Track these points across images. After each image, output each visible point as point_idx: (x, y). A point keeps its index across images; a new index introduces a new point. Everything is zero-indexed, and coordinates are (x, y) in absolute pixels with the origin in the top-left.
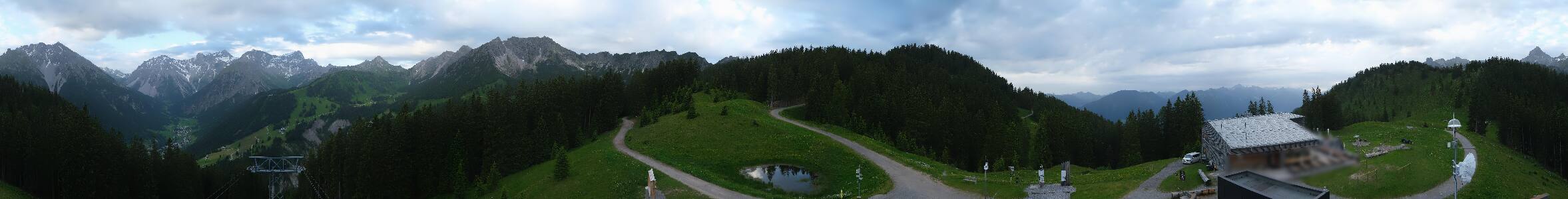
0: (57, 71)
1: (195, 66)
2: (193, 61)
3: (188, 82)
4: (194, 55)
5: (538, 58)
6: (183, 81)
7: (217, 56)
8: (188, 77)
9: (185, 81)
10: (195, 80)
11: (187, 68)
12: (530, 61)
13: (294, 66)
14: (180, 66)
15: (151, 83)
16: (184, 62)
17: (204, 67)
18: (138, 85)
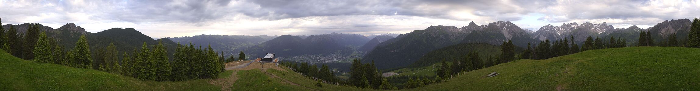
0: (509, 32)
1: (562, 29)
2: (561, 27)
3: (559, 36)
4: (562, 24)
5: (680, 29)
6: (557, 35)
7: (572, 25)
8: (559, 34)
9: (558, 35)
10: (562, 35)
11: (559, 30)
12: (676, 30)
13: (603, 28)
14: (556, 29)
15: (545, 36)
16: (557, 27)
17: (566, 29)
18: (539, 37)
